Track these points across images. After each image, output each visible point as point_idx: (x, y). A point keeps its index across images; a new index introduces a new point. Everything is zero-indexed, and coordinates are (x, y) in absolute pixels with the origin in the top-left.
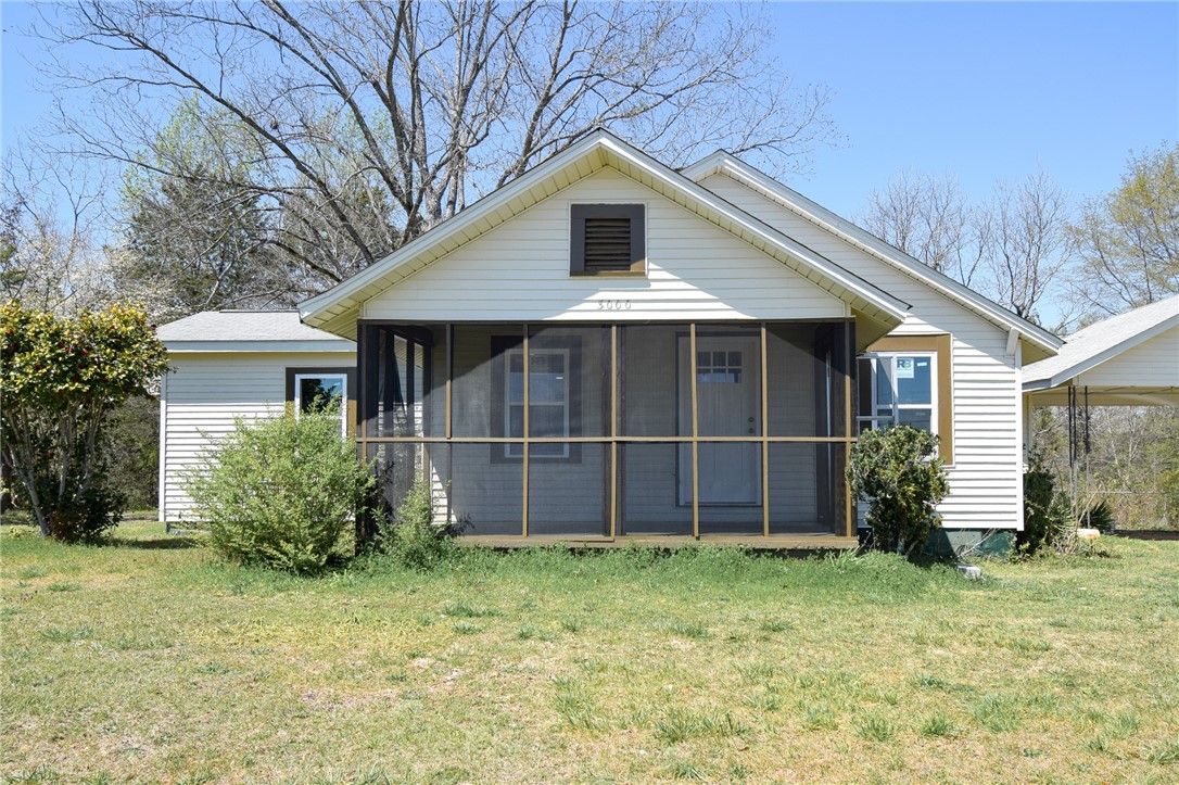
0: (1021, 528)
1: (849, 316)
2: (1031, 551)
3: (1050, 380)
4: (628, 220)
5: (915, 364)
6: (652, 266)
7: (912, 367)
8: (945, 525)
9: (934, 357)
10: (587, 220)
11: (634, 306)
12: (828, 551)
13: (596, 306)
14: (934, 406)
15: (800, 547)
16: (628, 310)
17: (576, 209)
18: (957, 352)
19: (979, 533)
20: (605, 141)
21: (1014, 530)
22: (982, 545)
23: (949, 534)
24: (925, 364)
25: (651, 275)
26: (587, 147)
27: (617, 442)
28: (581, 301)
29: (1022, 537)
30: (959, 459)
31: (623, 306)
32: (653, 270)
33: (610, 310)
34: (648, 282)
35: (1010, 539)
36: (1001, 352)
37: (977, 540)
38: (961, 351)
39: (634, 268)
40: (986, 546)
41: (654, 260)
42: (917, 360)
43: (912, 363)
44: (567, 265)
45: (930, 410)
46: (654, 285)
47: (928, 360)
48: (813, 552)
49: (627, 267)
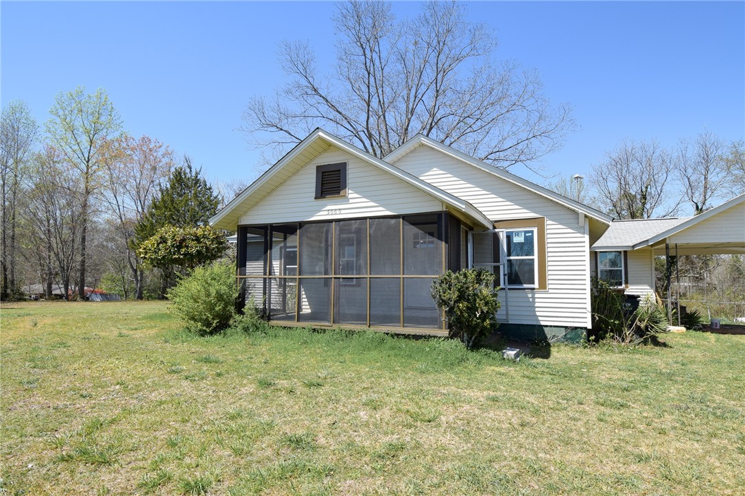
0: (590, 327)
1: (444, 209)
2: (597, 341)
3: (648, 240)
4: (340, 171)
5: (525, 235)
6: (350, 191)
7: (523, 236)
8: (542, 323)
9: (535, 230)
10: (323, 173)
11: (343, 212)
12: (431, 337)
13: (326, 213)
14: (536, 257)
15: (418, 334)
16: (340, 214)
17: (318, 167)
18: (548, 227)
19: (564, 329)
20: (321, 134)
21: (586, 328)
22: (565, 335)
23: (545, 329)
24: (530, 234)
25: (350, 196)
26: (314, 137)
27: (335, 278)
28: (320, 211)
29: (590, 332)
30: (550, 286)
31: (338, 212)
32: (351, 193)
33: (332, 214)
34: (348, 199)
35: (582, 334)
36: (576, 226)
37: (563, 332)
38: (551, 227)
39: (342, 193)
40: (568, 336)
41: (351, 189)
42: (526, 232)
43: (523, 234)
44: (314, 195)
45: (533, 259)
46: (351, 201)
47: (532, 232)
48: (425, 337)
49: (339, 193)
